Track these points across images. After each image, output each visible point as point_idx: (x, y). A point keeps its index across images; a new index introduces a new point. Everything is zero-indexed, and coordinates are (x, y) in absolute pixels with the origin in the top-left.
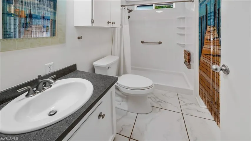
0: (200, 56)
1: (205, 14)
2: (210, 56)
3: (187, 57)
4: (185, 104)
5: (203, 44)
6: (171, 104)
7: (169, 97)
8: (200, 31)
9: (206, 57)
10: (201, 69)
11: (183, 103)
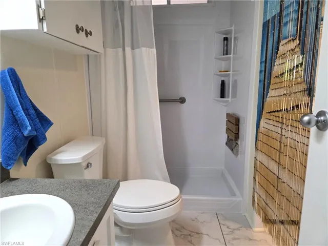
0: (260, 120)
1: (279, 11)
2: (280, 114)
3: (233, 128)
4: (230, 230)
5: (268, 87)
6: (208, 235)
7: (204, 222)
8: (264, 59)
9: (272, 117)
10: (259, 148)
11: (227, 229)
